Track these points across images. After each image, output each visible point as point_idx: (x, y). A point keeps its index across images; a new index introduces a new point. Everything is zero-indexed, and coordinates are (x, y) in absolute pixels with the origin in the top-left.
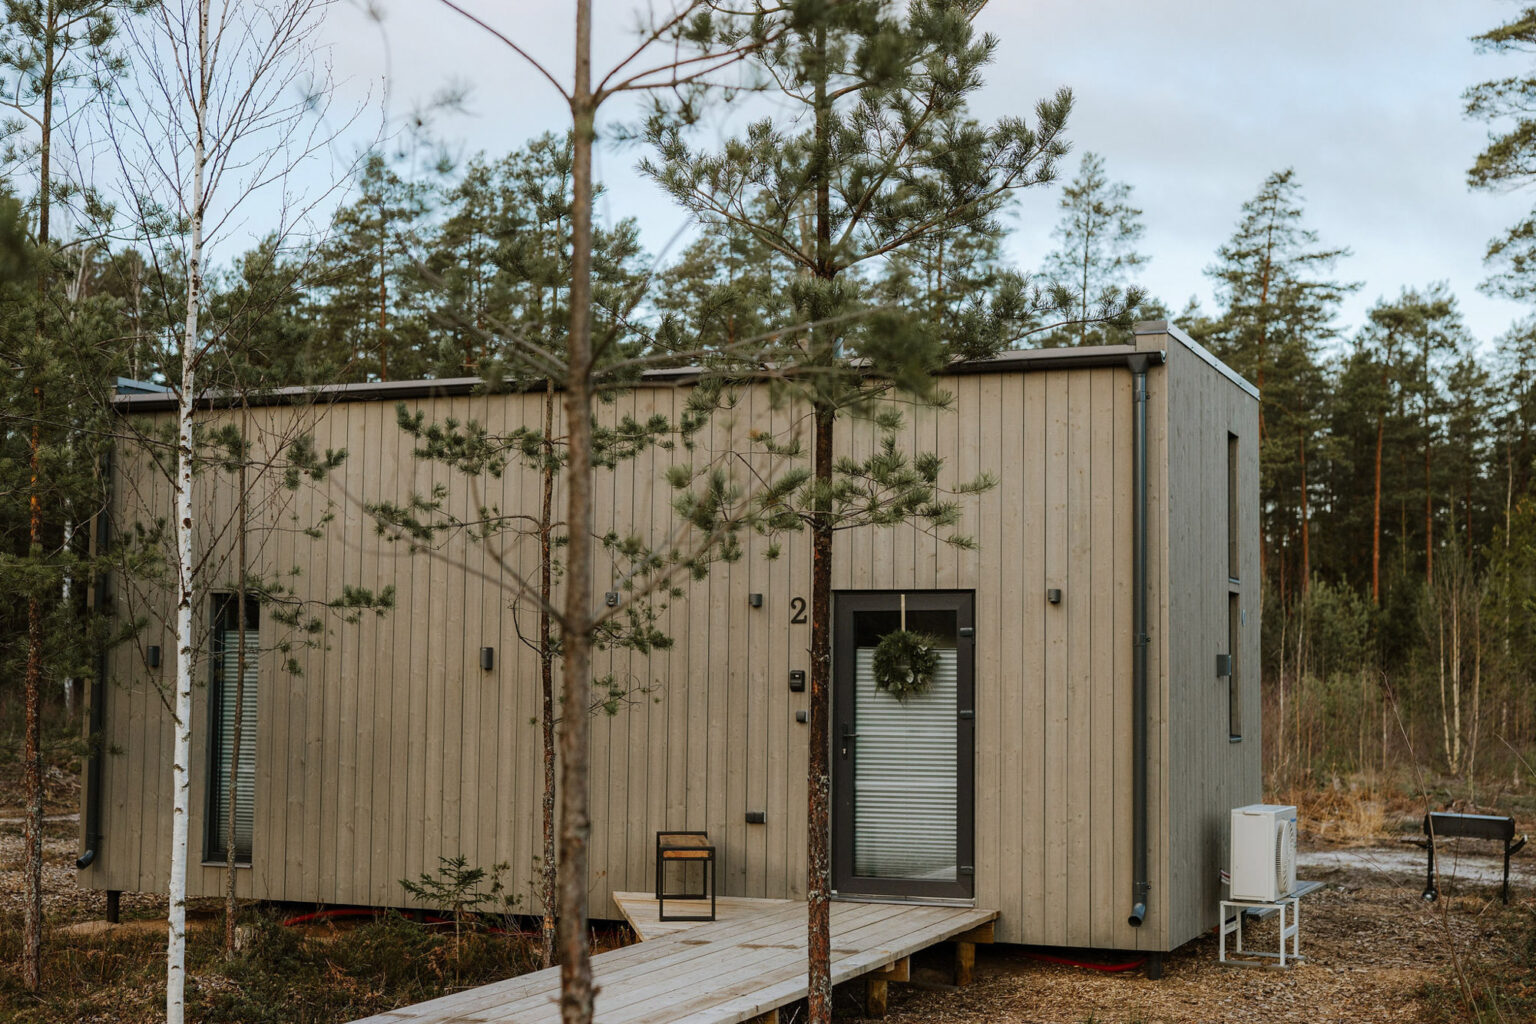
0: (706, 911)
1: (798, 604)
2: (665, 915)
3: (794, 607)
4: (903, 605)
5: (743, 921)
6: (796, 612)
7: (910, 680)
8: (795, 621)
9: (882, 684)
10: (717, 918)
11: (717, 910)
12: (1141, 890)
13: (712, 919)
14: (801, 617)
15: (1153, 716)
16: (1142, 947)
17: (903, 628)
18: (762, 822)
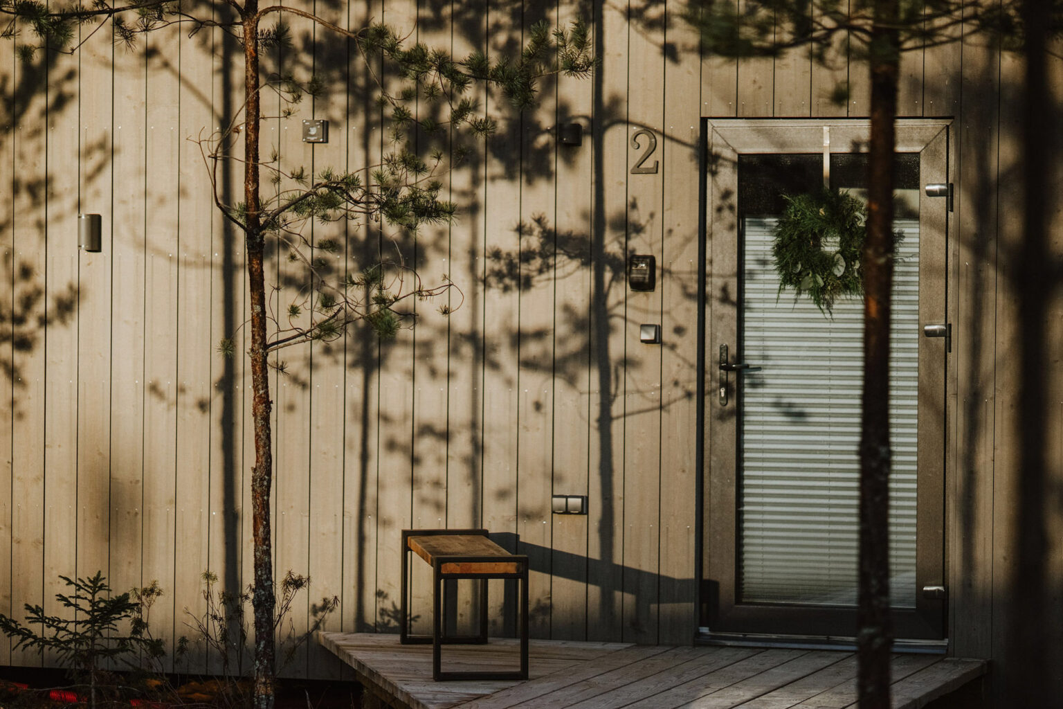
0: (514, 664)
1: (643, 141)
2: (444, 669)
3: (636, 146)
4: (827, 142)
5: (575, 679)
6: (640, 153)
7: (839, 271)
8: (638, 170)
9: (790, 278)
10: (531, 673)
11: (532, 662)
13: (522, 676)
14: (649, 164)
17: (826, 183)
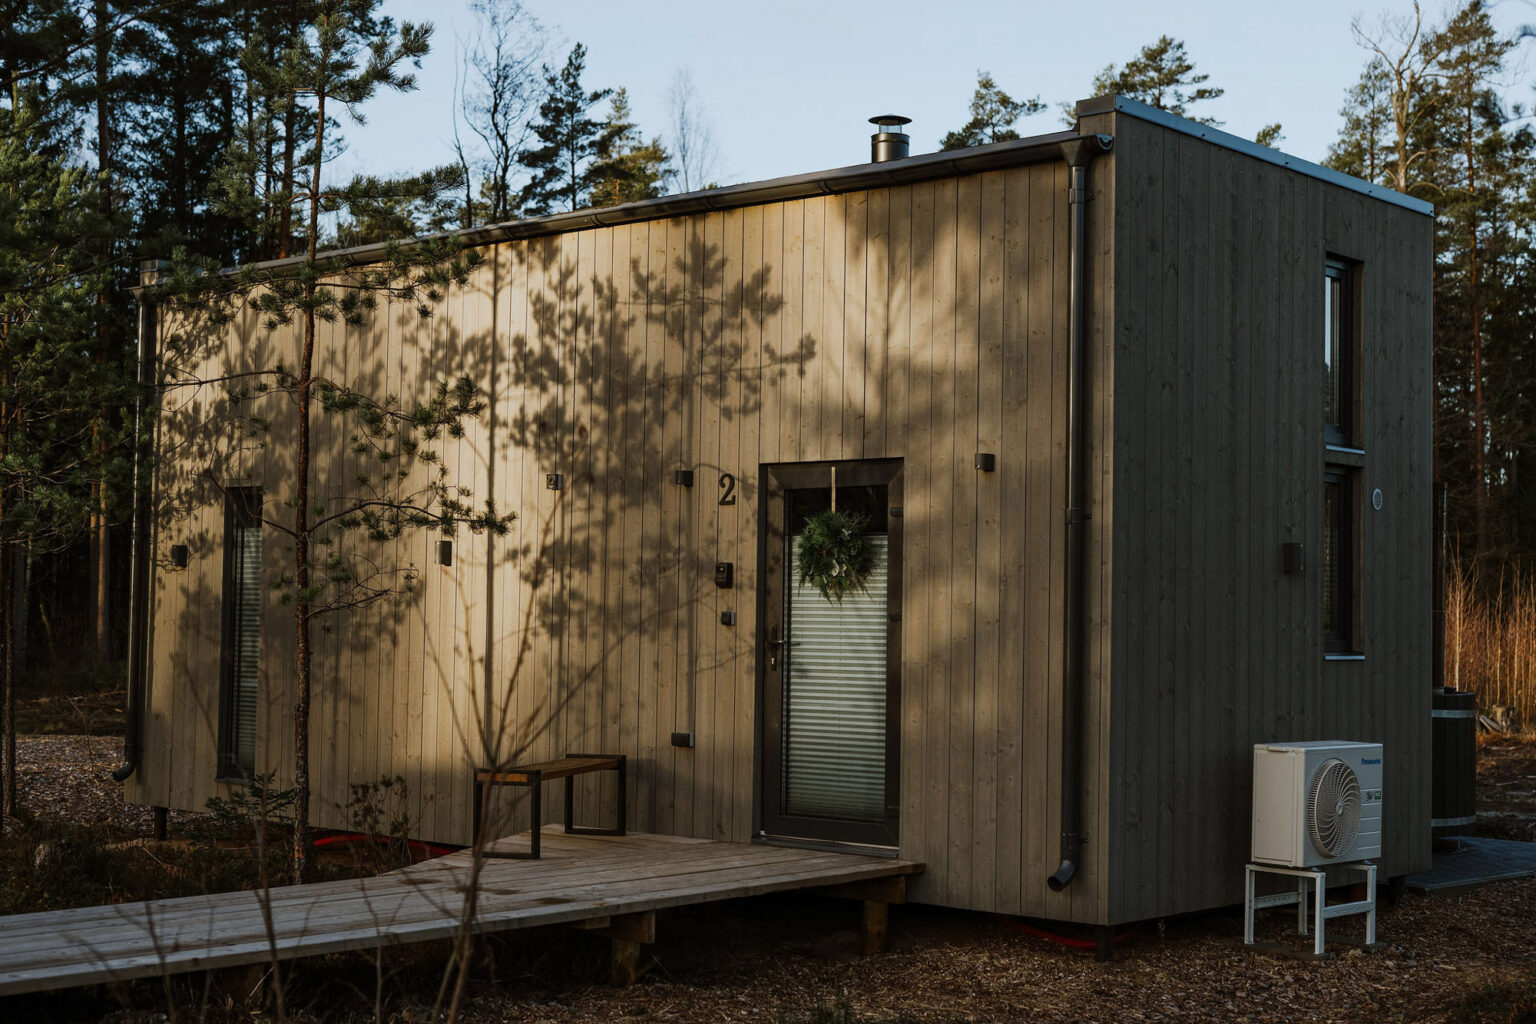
1: (727, 481)
3: (723, 486)
4: (833, 478)
6: (725, 491)
7: (835, 573)
8: (723, 502)
12: (1075, 842)
14: (729, 498)
15: (1093, 616)
16: (1078, 918)
17: (833, 509)
18: (688, 746)
